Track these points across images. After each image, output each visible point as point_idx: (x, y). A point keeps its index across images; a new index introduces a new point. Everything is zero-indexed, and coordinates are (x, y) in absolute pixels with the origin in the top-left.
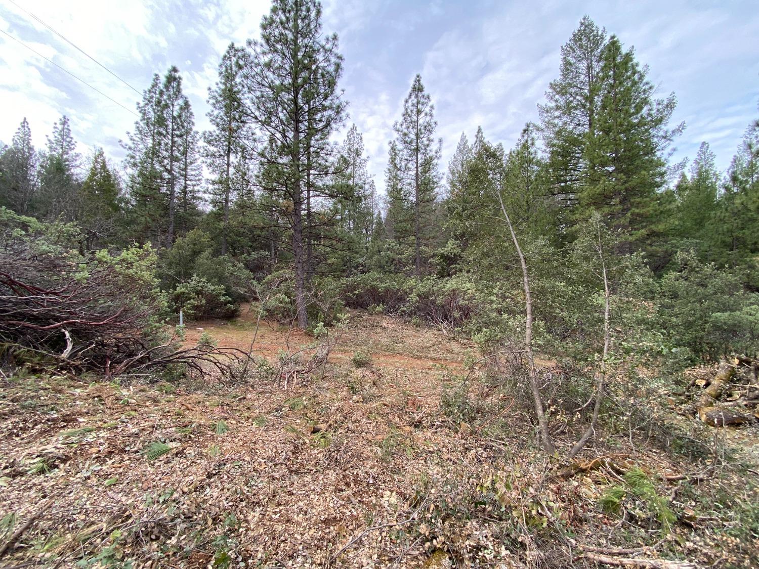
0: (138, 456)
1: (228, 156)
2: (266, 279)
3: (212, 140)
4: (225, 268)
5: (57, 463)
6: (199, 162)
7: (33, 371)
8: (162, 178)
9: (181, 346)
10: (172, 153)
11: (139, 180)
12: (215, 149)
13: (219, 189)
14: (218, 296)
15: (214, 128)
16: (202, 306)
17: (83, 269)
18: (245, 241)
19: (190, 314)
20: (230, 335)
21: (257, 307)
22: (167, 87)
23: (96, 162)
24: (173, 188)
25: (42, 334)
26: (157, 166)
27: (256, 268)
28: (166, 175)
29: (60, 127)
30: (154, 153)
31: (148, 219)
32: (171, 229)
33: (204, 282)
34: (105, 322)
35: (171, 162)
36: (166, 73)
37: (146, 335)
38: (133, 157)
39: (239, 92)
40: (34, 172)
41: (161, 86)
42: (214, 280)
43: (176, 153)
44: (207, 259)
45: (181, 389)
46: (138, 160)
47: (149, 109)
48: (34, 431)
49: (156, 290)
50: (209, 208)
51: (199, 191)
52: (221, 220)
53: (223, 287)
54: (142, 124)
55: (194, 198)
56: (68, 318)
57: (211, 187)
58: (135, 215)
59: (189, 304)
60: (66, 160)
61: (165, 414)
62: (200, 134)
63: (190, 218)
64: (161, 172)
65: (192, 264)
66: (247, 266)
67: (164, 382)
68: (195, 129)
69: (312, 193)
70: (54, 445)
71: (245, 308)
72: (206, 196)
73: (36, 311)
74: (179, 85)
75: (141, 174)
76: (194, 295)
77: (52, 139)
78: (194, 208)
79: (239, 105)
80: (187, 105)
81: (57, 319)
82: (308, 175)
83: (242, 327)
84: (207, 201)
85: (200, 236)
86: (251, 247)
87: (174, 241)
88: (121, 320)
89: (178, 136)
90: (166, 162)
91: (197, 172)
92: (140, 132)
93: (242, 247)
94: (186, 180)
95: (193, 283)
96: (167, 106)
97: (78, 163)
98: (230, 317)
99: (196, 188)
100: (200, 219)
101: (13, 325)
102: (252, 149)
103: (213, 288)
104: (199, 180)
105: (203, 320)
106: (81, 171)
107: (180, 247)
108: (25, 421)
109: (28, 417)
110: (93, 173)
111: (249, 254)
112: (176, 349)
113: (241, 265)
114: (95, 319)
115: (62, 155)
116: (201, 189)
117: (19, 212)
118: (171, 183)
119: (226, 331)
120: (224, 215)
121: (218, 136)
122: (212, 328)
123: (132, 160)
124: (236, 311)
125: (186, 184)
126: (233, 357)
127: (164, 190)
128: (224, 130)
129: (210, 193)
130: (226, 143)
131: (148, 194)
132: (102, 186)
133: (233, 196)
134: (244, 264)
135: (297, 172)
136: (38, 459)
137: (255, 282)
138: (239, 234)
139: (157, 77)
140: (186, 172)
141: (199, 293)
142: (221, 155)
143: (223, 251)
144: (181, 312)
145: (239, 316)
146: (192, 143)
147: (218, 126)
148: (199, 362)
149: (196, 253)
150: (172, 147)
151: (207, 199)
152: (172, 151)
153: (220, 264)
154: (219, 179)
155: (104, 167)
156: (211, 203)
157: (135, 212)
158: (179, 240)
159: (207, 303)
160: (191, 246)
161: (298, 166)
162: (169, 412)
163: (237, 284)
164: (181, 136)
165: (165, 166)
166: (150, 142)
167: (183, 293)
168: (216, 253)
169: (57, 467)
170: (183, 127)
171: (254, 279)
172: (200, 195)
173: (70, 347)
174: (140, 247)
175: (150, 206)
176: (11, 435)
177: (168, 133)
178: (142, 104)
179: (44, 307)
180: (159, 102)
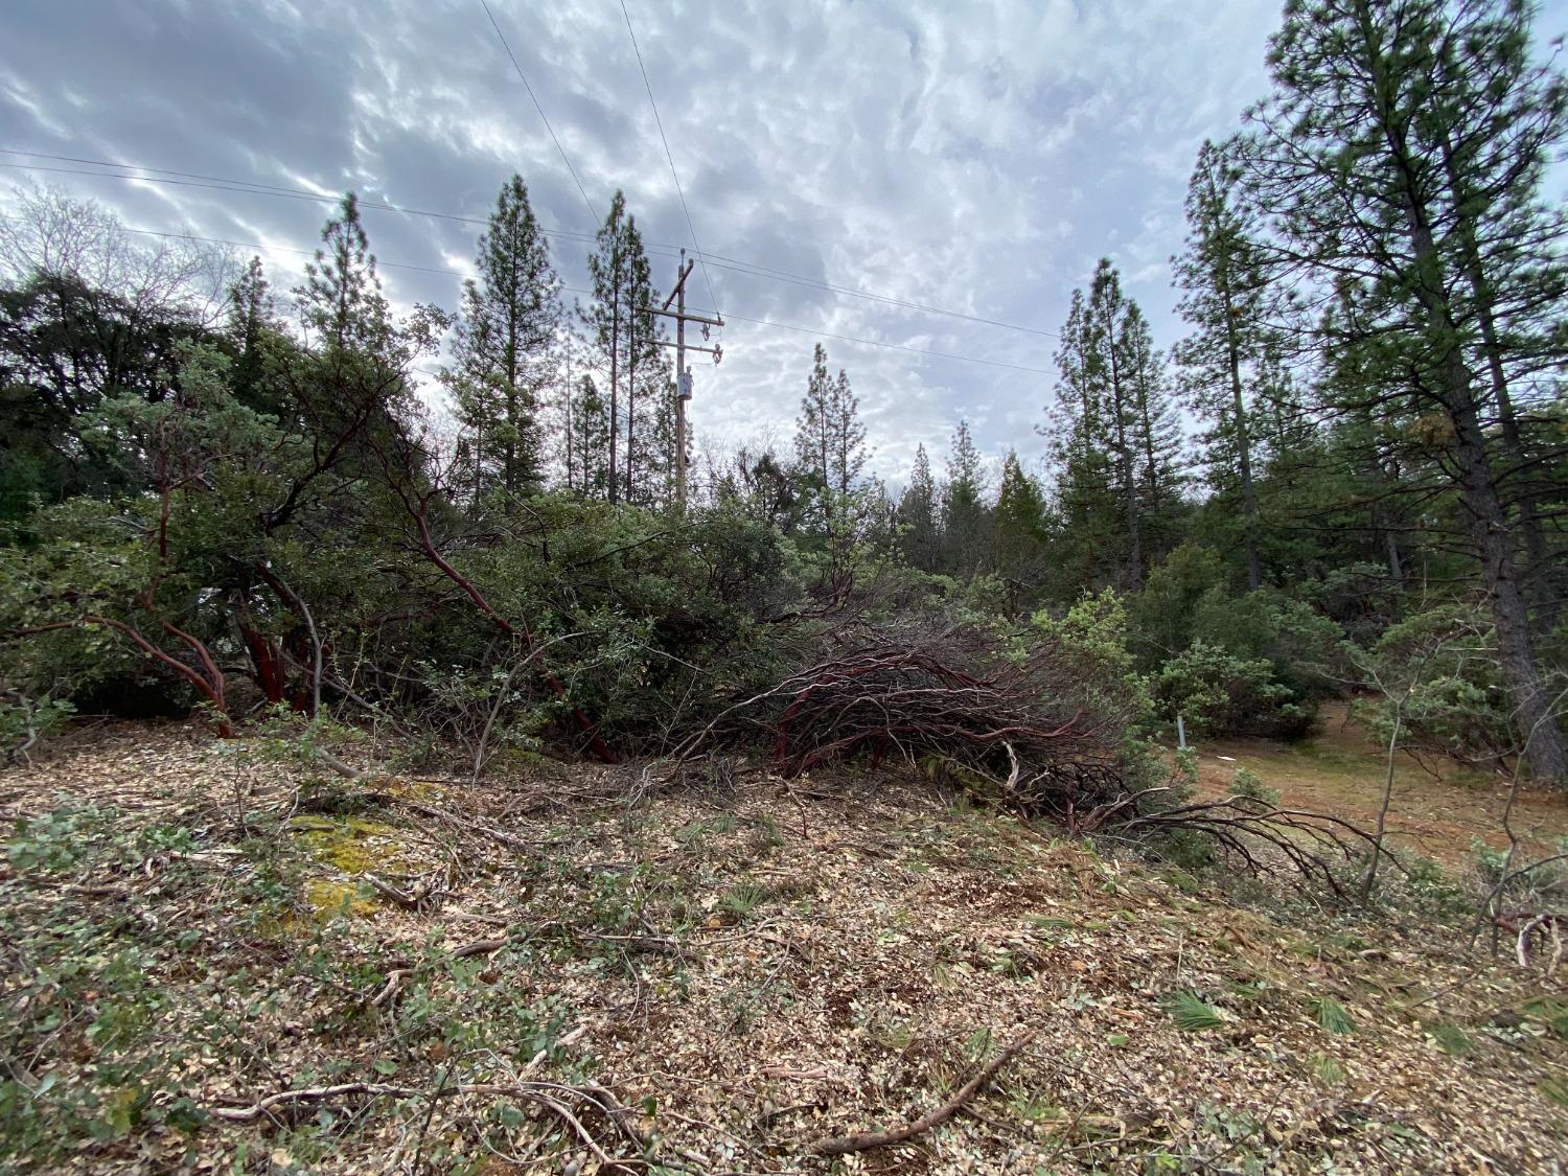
0: (1156, 1007)
1: (1234, 370)
2: (1388, 636)
3: (1193, 355)
4: (1264, 618)
5: (1029, 965)
6: (1171, 408)
7: (976, 803)
8: (1107, 464)
9: (1192, 793)
10: (1119, 412)
11: (1071, 479)
12: (1201, 369)
13: (1222, 448)
14: (1257, 683)
15: (1195, 326)
16: (1221, 707)
17: (1018, 646)
18: (1307, 546)
19: (1198, 726)
20: (1302, 780)
21: (1372, 712)
22: (1095, 302)
23: (1008, 472)
24: (1129, 474)
25: (978, 746)
26: (1097, 446)
27: (1348, 609)
28: (1114, 456)
29: (959, 439)
30: (1089, 424)
31: (1094, 544)
32: (1136, 555)
33: (1220, 655)
34: (1056, 733)
35: (1121, 428)
36: (1091, 278)
37: (1122, 762)
38: (1058, 445)
39: (1238, 225)
40: (936, 513)
41: (1086, 305)
42: (1242, 647)
43: (1127, 409)
44: (1219, 602)
45: (1212, 890)
46: (1066, 446)
47: (1073, 353)
48: (990, 901)
49: (1131, 676)
50: (1205, 494)
51: (1179, 465)
52: (1237, 512)
53: (1266, 662)
54: (1065, 385)
55: (1170, 481)
56: (1007, 724)
57: (1203, 449)
58: (1072, 542)
59: (1193, 702)
60: (972, 482)
61: (1193, 938)
62: (1167, 353)
63: (1169, 523)
64: (1106, 452)
65: (1185, 618)
66: (1321, 609)
67: (1171, 865)
68: (1153, 349)
69: (1508, 368)
70: (1021, 933)
71: (1333, 715)
72: (1198, 471)
73: (970, 710)
74: (1115, 286)
75: (1073, 468)
76: (1201, 683)
77: (952, 459)
78: (1173, 500)
79: (1246, 252)
80: (1134, 312)
81: (995, 725)
82: (1487, 322)
83: (1333, 763)
84: (1199, 480)
85: (1195, 556)
86: (1322, 558)
87: (1145, 576)
88: (1079, 731)
89: (1125, 377)
90: (1111, 431)
91: (1171, 429)
92: (1063, 398)
93: (1300, 563)
94: (1150, 453)
95: (1197, 656)
96: (1100, 333)
97: (984, 482)
98: (1295, 735)
99: (1172, 461)
100: (1190, 521)
101: (947, 731)
102: (1297, 331)
103: (1242, 666)
104: (1177, 443)
105: (1229, 739)
106: (989, 493)
107: (1159, 587)
108: (979, 881)
109: (981, 874)
110: (1006, 489)
111: (1323, 578)
112: (1184, 797)
113: (1305, 607)
114: (1042, 726)
115: (965, 478)
116: (1183, 460)
117: (929, 571)
118: (1125, 464)
119: (1292, 768)
120: (1243, 498)
121: (1204, 339)
122: (1254, 759)
123: (1057, 451)
124: (1308, 720)
125: (1151, 459)
126: (1327, 839)
127: (1113, 484)
128: (1216, 321)
129: (1204, 462)
130: (1227, 345)
131: (1089, 499)
132: (1019, 507)
133: (1260, 452)
134: (1312, 603)
135: (1447, 331)
136: (1002, 950)
137: (1351, 647)
138: (1289, 534)
139: (1077, 294)
140: (1148, 437)
141: (1211, 678)
142: (1217, 376)
143: (1252, 579)
144: (1180, 719)
145: (1318, 733)
146: (1153, 377)
147: (1200, 318)
148: (1240, 835)
149: (1193, 594)
150: (1118, 401)
151: (1201, 476)
152: (1119, 407)
153: (1249, 609)
154: (1220, 427)
155: (1019, 476)
156: (1208, 482)
157: (1072, 537)
158: (1155, 573)
159: (1233, 700)
160: (1180, 579)
161: (1447, 314)
162: (1199, 935)
163: (1302, 655)
164: (1131, 374)
165: (1109, 441)
166: (1079, 408)
167: (1177, 679)
168: (1239, 586)
169: (1029, 973)
170: (1132, 356)
171: (1346, 637)
172: (1182, 473)
173: (1015, 772)
174: (1095, 598)
175: (1093, 520)
176: (964, 896)
177: (1107, 380)
178: (1060, 351)
179: (976, 705)
180: (1087, 333)
